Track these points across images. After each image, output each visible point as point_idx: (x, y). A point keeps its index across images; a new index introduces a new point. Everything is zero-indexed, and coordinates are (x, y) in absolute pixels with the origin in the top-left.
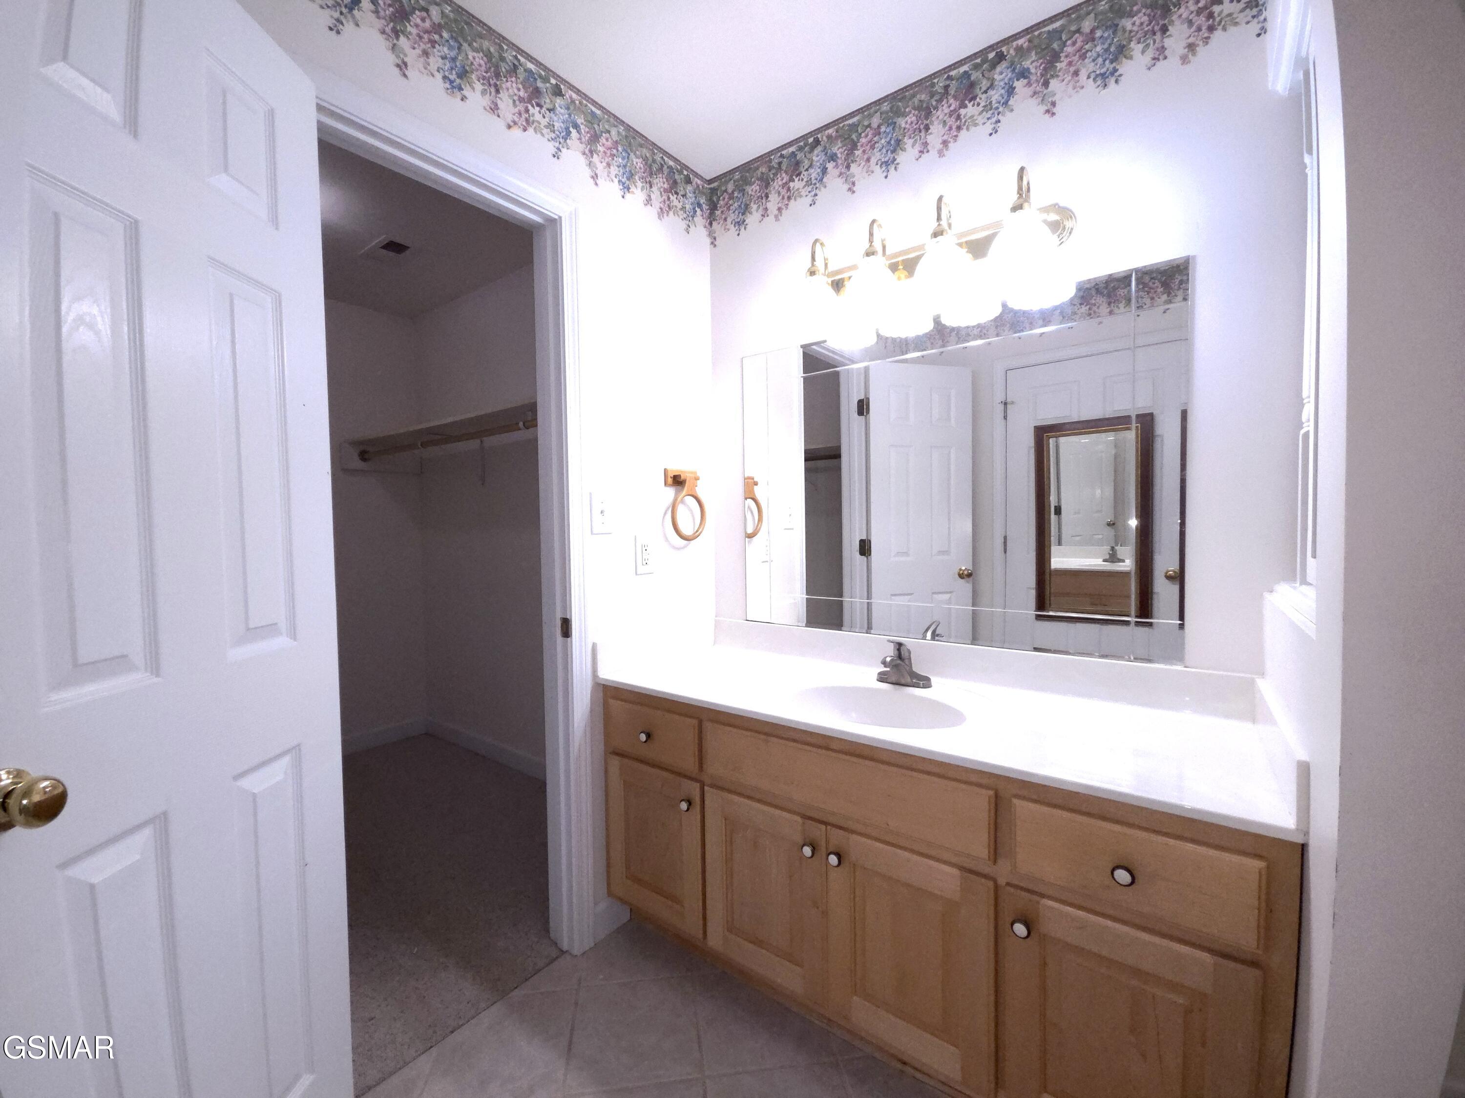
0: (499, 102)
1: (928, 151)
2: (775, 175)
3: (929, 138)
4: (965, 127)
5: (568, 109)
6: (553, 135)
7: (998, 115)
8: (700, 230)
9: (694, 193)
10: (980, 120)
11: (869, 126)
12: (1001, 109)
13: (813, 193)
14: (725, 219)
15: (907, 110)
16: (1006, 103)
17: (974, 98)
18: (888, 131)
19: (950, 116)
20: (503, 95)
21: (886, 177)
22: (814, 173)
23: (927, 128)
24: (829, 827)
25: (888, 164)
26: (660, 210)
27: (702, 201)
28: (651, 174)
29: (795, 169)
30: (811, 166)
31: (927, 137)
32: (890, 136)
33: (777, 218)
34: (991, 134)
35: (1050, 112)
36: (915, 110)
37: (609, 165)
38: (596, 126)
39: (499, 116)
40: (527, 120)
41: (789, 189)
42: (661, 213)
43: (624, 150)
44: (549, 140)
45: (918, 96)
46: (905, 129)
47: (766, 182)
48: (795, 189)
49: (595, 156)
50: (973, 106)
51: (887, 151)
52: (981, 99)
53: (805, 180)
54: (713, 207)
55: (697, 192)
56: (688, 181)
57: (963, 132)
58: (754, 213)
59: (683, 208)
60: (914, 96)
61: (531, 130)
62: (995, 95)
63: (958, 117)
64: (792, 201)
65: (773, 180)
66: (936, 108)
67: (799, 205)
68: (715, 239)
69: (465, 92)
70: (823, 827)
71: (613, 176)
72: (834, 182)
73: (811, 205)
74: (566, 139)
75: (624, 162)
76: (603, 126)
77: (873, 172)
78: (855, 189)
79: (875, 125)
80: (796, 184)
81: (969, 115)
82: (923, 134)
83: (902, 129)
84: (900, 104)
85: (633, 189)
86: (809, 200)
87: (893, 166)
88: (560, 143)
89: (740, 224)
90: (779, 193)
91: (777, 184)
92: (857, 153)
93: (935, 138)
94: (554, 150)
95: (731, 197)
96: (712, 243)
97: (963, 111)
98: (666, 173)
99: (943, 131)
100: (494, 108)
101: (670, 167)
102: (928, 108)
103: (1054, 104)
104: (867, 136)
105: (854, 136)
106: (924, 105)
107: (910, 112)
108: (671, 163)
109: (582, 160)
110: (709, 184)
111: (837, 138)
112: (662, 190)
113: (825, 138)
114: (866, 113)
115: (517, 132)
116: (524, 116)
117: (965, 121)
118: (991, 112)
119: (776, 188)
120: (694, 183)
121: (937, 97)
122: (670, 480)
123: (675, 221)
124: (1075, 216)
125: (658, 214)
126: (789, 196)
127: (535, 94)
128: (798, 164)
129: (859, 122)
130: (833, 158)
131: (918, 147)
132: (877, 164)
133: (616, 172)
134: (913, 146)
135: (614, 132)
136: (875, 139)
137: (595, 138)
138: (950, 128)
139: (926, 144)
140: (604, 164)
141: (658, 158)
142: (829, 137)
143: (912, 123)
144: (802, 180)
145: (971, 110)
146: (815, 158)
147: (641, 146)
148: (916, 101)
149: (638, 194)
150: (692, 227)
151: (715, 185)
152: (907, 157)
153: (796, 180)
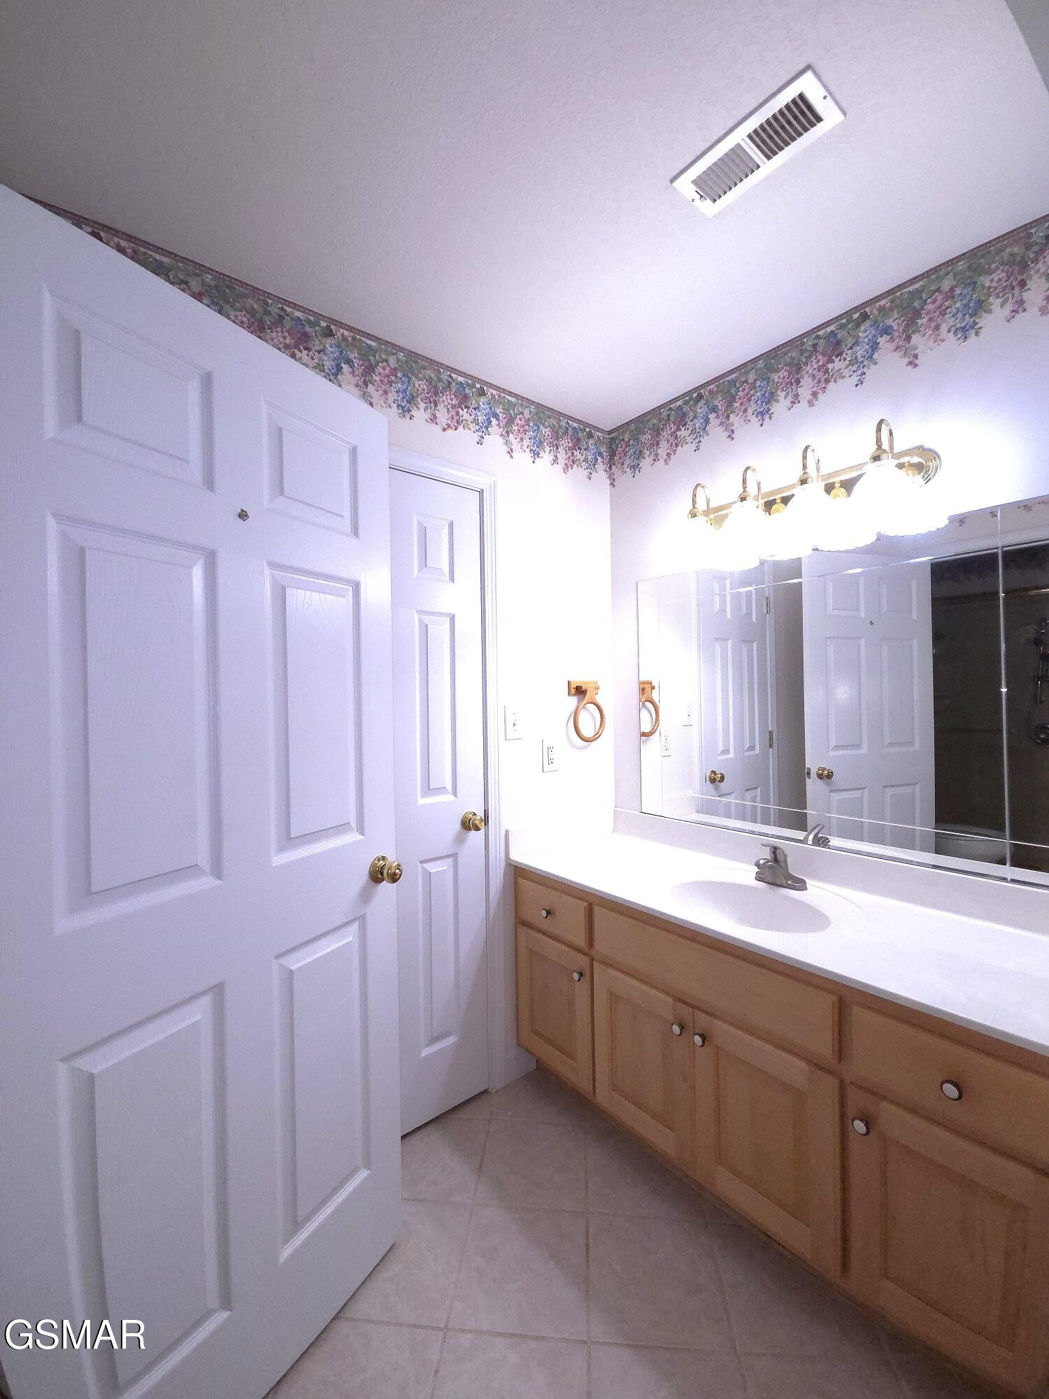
0: (437, 413)
1: (799, 402)
2: (665, 425)
3: (800, 391)
4: (832, 380)
5: (489, 404)
6: (477, 427)
7: (863, 368)
8: (601, 474)
9: (596, 445)
10: (846, 373)
11: (746, 381)
12: (866, 363)
13: (697, 440)
14: (623, 464)
15: (780, 366)
16: (871, 357)
17: (840, 354)
18: (762, 385)
19: (819, 370)
20: (441, 407)
21: (762, 425)
22: (698, 423)
23: (798, 382)
24: (696, 1011)
25: (763, 414)
26: (564, 466)
27: (603, 449)
28: (557, 438)
29: (682, 420)
30: (695, 417)
31: (799, 389)
32: (764, 389)
33: (666, 462)
34: (857, 385)
35: (913, 364)
36: (786, 366)
37: (522, 439)
38: (511, 411)
39: (437, 424)
40: (458, 422)
41: (676, 438)
42: (566, 468)
43: (535, 424)
44: (474, 432)
45: (789, 355)
46: (778, 382)
47: (657, 432)
48: (682, 437)
49: (511, 435)
50: (840, 360)
51: (762, 403)
52: (847, 354)
53: (691, 429)
54: (612, 454)
55: (598, 443)
56: (590, 436)
57: (831, 385)
58: (647, 458)
59: (586, 460)
60: (785, 354)
61: (461, 428)
62: (860, 351)
63: (827, 371)
64: (679, 447)
65: (663, 430)
66: (806, 364)
67: (685, 451)
68: (614, 480)
69: (412, 413)
70: (691, 1010)
71: (525, 448)
72: (716, 430)
73: (695, 450)
74: (487, 428)
75: (535, 434)
76: (518, 409)
77: (749, 421)
78: (734, 436)
79: (751, 381)
80: (683, 433)
81: (836, 369)
82: (794, 387)
83: (775, 384)
84: (773, 361)
85: (542, 454)
86: (694, 446)
87: (768, 416)
88: (483, 432)
89: (635, 468)
90: (668, 441)
91: (665, 434)
92: (736, 405)
93: (805, 391)
94: (477, 439)
95: (628, 445)
96: (612, 484)
97: (830, 366)
98: (570, 434)
99: (812, 384)
100: (433, 419)
101: (574, 429)
102: (798, 364)
103: (916, 356)
104: (744, 390)
105: (733, 391)
106: (795, 362)
107: (782, 368)
108: (575, 425)
109: (500, 440)
110: (609, 435)
111: (717, 392)
112: (567, 449)
113: (707, 393)
114: (743, 371)
115: (450, 432)
116: (456, 418)
117: (833, 375)
118: (857, 366)
119: (666, 437)
120: (596, 437)
121: (807, 354)
122: (573, 691)
123: (579, 472)
124: (939, 458)
125: (564, 469)
126: (676, 443)
127: (464, 400)
128: (684, 415)
129: (737, 378)
130: (714, 409)
131: (790, 398)
132: (753, 414)
133: (528, 443)
134: (785, 397)
135: (526, 412)
136: (752, 392)
137: (511, 421)
138: (819, 381)
139: (797, 396)
140: (518, 440)
141: (563, 424)
142: (711, 392)
143: (784, 377)
144: (688, 429)
145: (838, 364)
146: (699, 411)
147: (549, 417)
148: (787, 358)
149: (546, 456)
150: (594, 474)
151: (613, 435)
152: (780, 407)
153: (683, 429)
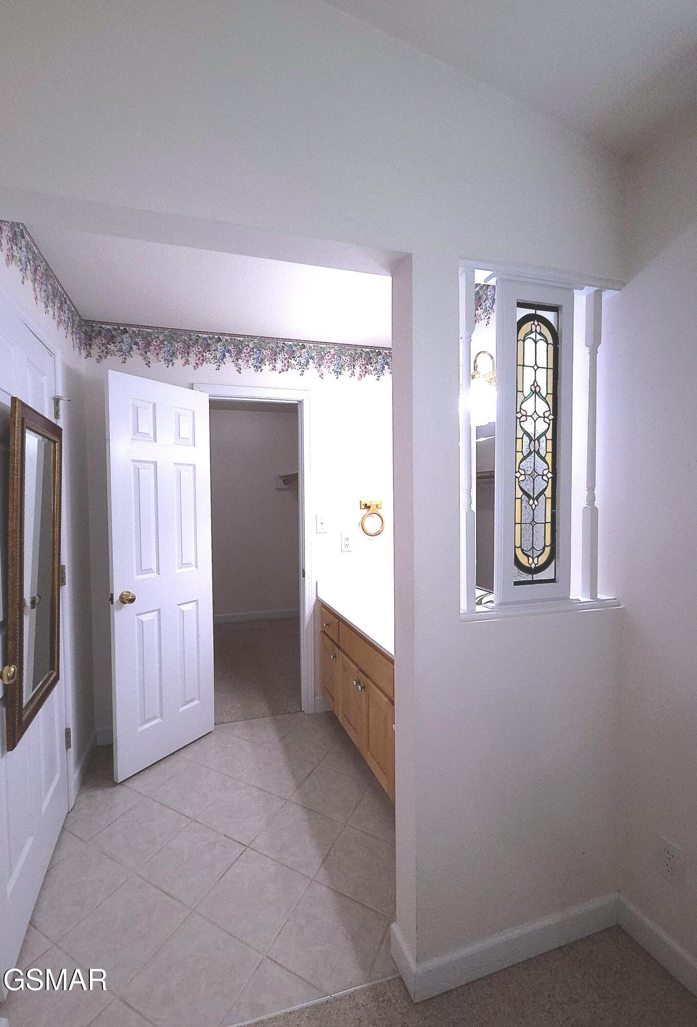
0: (276, 365)
5: (308, 352)
6: (300, 367)
9: (383, 358)
13: (487, 317)
20: (278, 361)
26: (359, 376)
28: (354, 361)
38: (322, 353)
39: (275, 371)
42: (361, 377)
43: (338, 356)
44: (298, 370)
49: (322, 366)
55: (385, 357)
56: (379, 354)
59: (375, 369)
69: (262, 368)
71: (331, 371)
73: (486, 325)
74: (307, 366)
75: (338, 362)
76: (326, 350)
85: (343, 372)
88: (303, 368)
94: (301, 373)
98: (364, 356)
101: (367, 352)
108: (367, 350)
112: (361, 365)
115: (284, 373)
116: (287, 365)
120: (383, 354)
122: (363, 507)
123: (368, 378)
127: (292, 353)
133: (334, 368)
135: (333, 351)
137: (322, 358)
140: (327, 367)
141: (360, 351)
146: (489, 293)
147: (350, 350)
150: (382, 377)
